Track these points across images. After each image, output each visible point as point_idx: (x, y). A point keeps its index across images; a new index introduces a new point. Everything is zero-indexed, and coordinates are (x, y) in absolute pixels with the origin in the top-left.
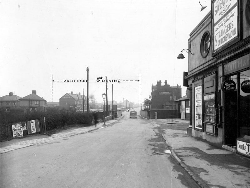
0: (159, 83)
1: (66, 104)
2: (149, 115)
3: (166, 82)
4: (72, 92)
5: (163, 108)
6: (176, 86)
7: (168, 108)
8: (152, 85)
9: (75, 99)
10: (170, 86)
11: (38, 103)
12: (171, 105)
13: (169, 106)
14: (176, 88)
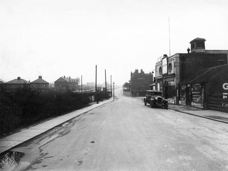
0: (137, 71)
1: (60, 86)
2: (132, 95)
3: (142, 70)
4: (64, 77)
5: (140, 90)
6: (149, 73)
7: (143, 89)
8: (131, 72)
9: (67, 82)
10: (145, 73)
11: (44, 86)
12: (145, 87)
13: (144, 88)
14: (149, 74)
